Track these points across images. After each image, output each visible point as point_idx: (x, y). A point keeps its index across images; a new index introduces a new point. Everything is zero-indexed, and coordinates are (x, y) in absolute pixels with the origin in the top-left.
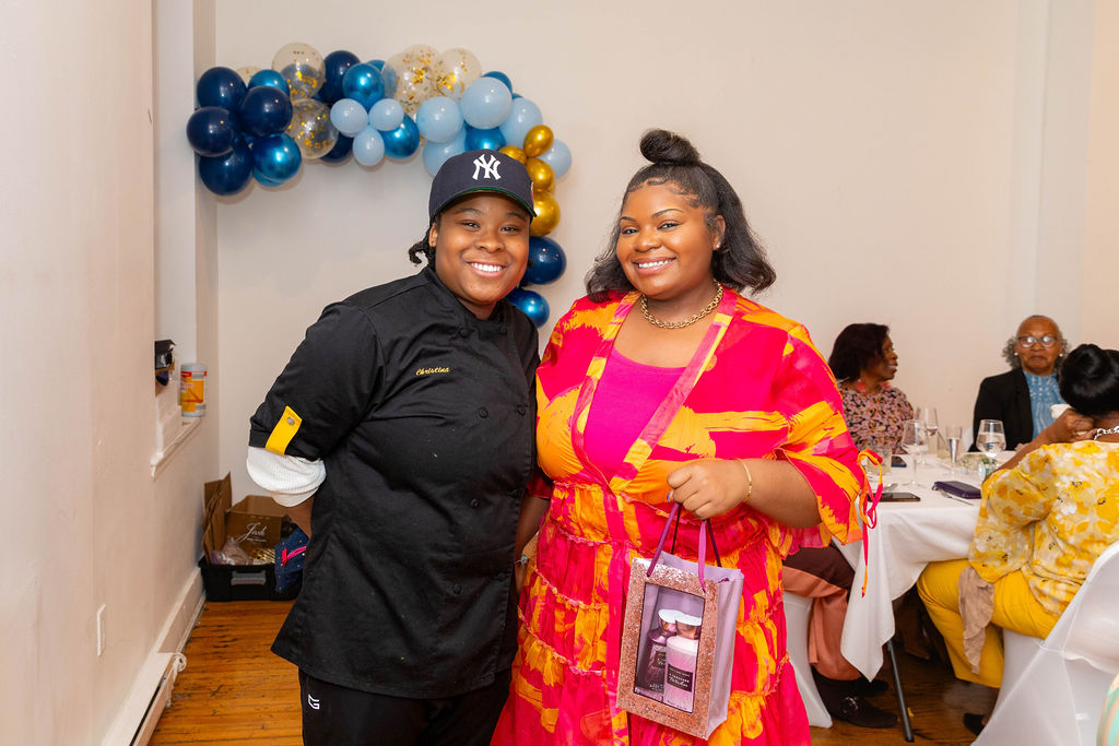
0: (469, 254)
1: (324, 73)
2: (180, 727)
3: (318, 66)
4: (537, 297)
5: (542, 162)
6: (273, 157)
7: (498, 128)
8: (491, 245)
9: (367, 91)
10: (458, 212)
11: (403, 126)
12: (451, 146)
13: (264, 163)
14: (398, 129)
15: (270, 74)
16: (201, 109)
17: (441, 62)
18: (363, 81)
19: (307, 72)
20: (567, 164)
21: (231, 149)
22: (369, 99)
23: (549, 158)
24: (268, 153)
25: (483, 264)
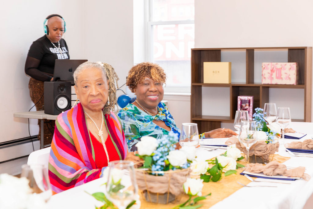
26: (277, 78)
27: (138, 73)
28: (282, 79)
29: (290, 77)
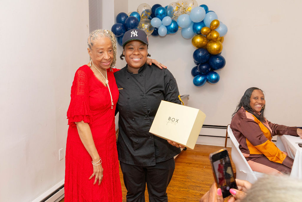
0: (132, 56)
1: (151, 11)
3: (150, 9)
4: (216, 73)
5: (216, 31)
7: (203, 21)
8: (137, 53)
9: (161, 15)
10: (128, 46)
11: (173, 24)
12: (189, 29)
14: (171, 24)
17: (187, 4)
18: (161, 12)
19: (147, 11)
20: (226, 31)
22: (162, 17)
23: (220, 29)
25: (135, 58)
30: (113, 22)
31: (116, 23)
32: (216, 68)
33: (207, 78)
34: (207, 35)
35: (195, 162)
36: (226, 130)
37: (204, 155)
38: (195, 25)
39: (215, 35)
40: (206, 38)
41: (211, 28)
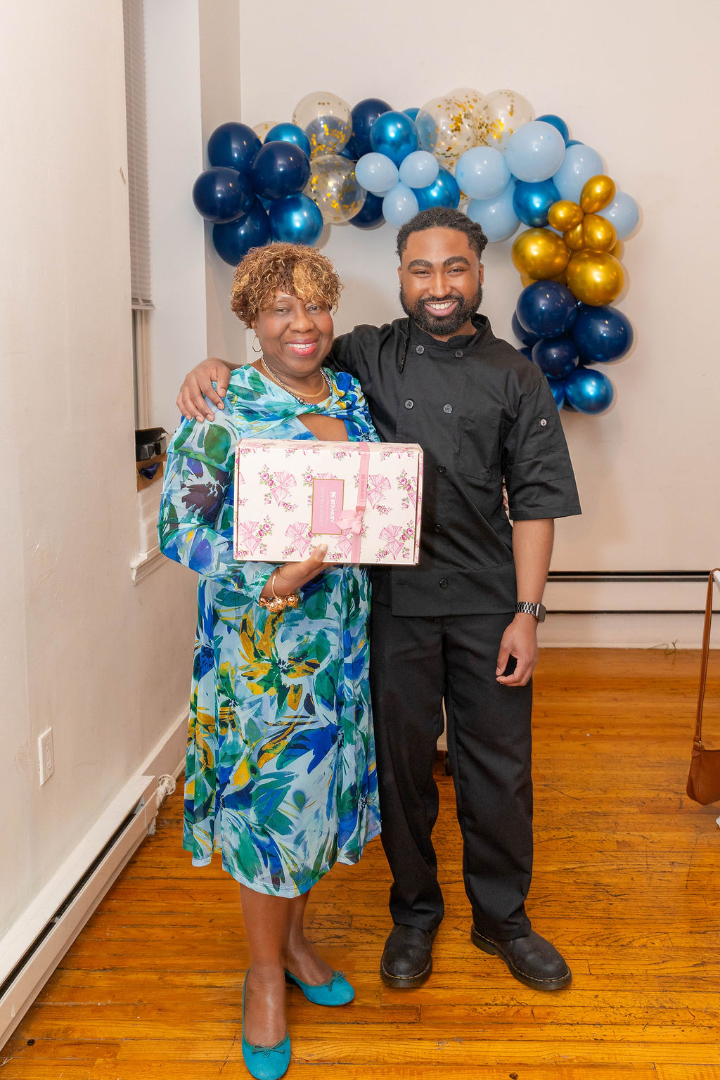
1: (351, 126)
2: (158, 859)
3: (345, 118)
4: (598, 376)
5: (602, 219)
6: (290, 221)
7: (551, 180)
9: (396, 144)
11: (440, 183)
12: (498, 204)
13: (281, 228)
14: (434, 185)
15: (291, 128)
16: (211, 170)
17: (487, 107)
18: (392, 132)
19: (333, 124)
20: (634, 221)
21: (242, 214)
22: (398, 153)
23: (613, 213)
24: (285, 216)
26: (338, 484)
27: (256, 279)
28: (310, 479)
29: (267, 489)
30: (197, 165)
31: (208, 168)
32: (600, 356)
33: (569, 392)
34: (566, 233)
35: (548, 720)
36: (706, 585)
37: (566, 689)
38: (520, 188)
39: (599, 234)
40: (564, 240)
41: (584, 205)
